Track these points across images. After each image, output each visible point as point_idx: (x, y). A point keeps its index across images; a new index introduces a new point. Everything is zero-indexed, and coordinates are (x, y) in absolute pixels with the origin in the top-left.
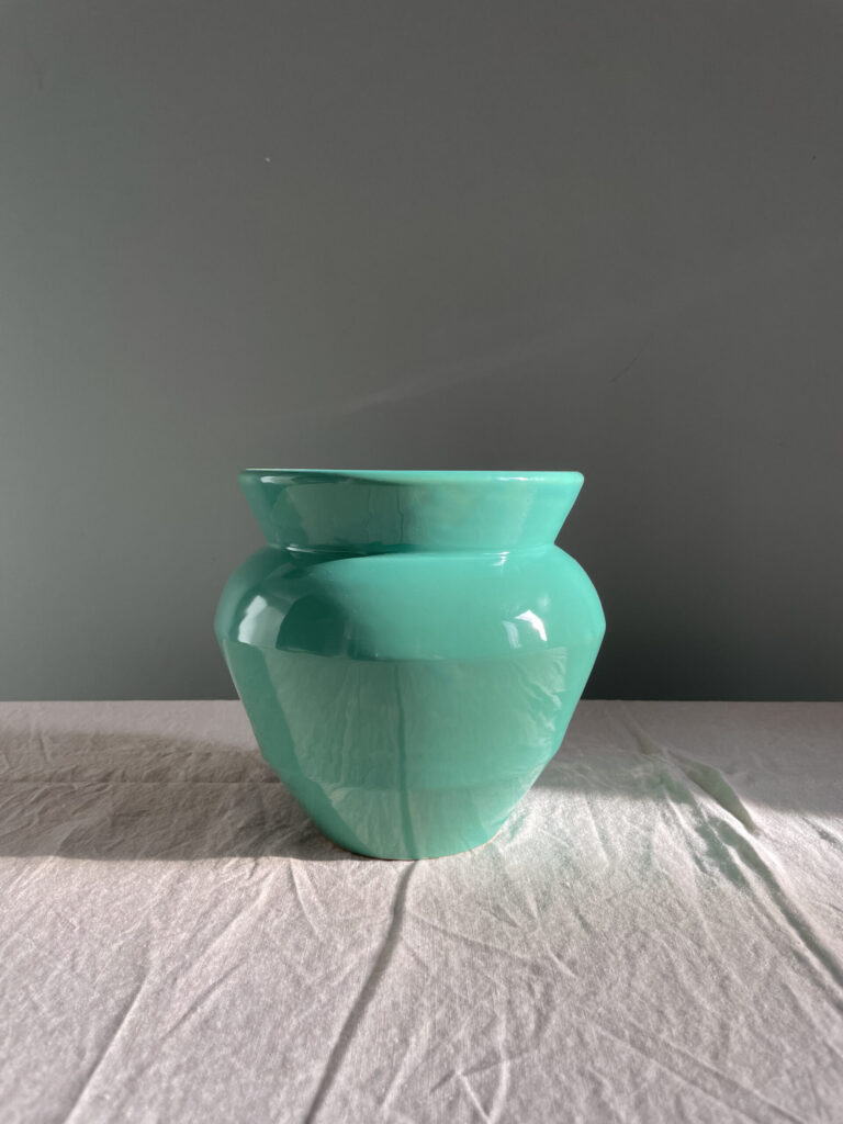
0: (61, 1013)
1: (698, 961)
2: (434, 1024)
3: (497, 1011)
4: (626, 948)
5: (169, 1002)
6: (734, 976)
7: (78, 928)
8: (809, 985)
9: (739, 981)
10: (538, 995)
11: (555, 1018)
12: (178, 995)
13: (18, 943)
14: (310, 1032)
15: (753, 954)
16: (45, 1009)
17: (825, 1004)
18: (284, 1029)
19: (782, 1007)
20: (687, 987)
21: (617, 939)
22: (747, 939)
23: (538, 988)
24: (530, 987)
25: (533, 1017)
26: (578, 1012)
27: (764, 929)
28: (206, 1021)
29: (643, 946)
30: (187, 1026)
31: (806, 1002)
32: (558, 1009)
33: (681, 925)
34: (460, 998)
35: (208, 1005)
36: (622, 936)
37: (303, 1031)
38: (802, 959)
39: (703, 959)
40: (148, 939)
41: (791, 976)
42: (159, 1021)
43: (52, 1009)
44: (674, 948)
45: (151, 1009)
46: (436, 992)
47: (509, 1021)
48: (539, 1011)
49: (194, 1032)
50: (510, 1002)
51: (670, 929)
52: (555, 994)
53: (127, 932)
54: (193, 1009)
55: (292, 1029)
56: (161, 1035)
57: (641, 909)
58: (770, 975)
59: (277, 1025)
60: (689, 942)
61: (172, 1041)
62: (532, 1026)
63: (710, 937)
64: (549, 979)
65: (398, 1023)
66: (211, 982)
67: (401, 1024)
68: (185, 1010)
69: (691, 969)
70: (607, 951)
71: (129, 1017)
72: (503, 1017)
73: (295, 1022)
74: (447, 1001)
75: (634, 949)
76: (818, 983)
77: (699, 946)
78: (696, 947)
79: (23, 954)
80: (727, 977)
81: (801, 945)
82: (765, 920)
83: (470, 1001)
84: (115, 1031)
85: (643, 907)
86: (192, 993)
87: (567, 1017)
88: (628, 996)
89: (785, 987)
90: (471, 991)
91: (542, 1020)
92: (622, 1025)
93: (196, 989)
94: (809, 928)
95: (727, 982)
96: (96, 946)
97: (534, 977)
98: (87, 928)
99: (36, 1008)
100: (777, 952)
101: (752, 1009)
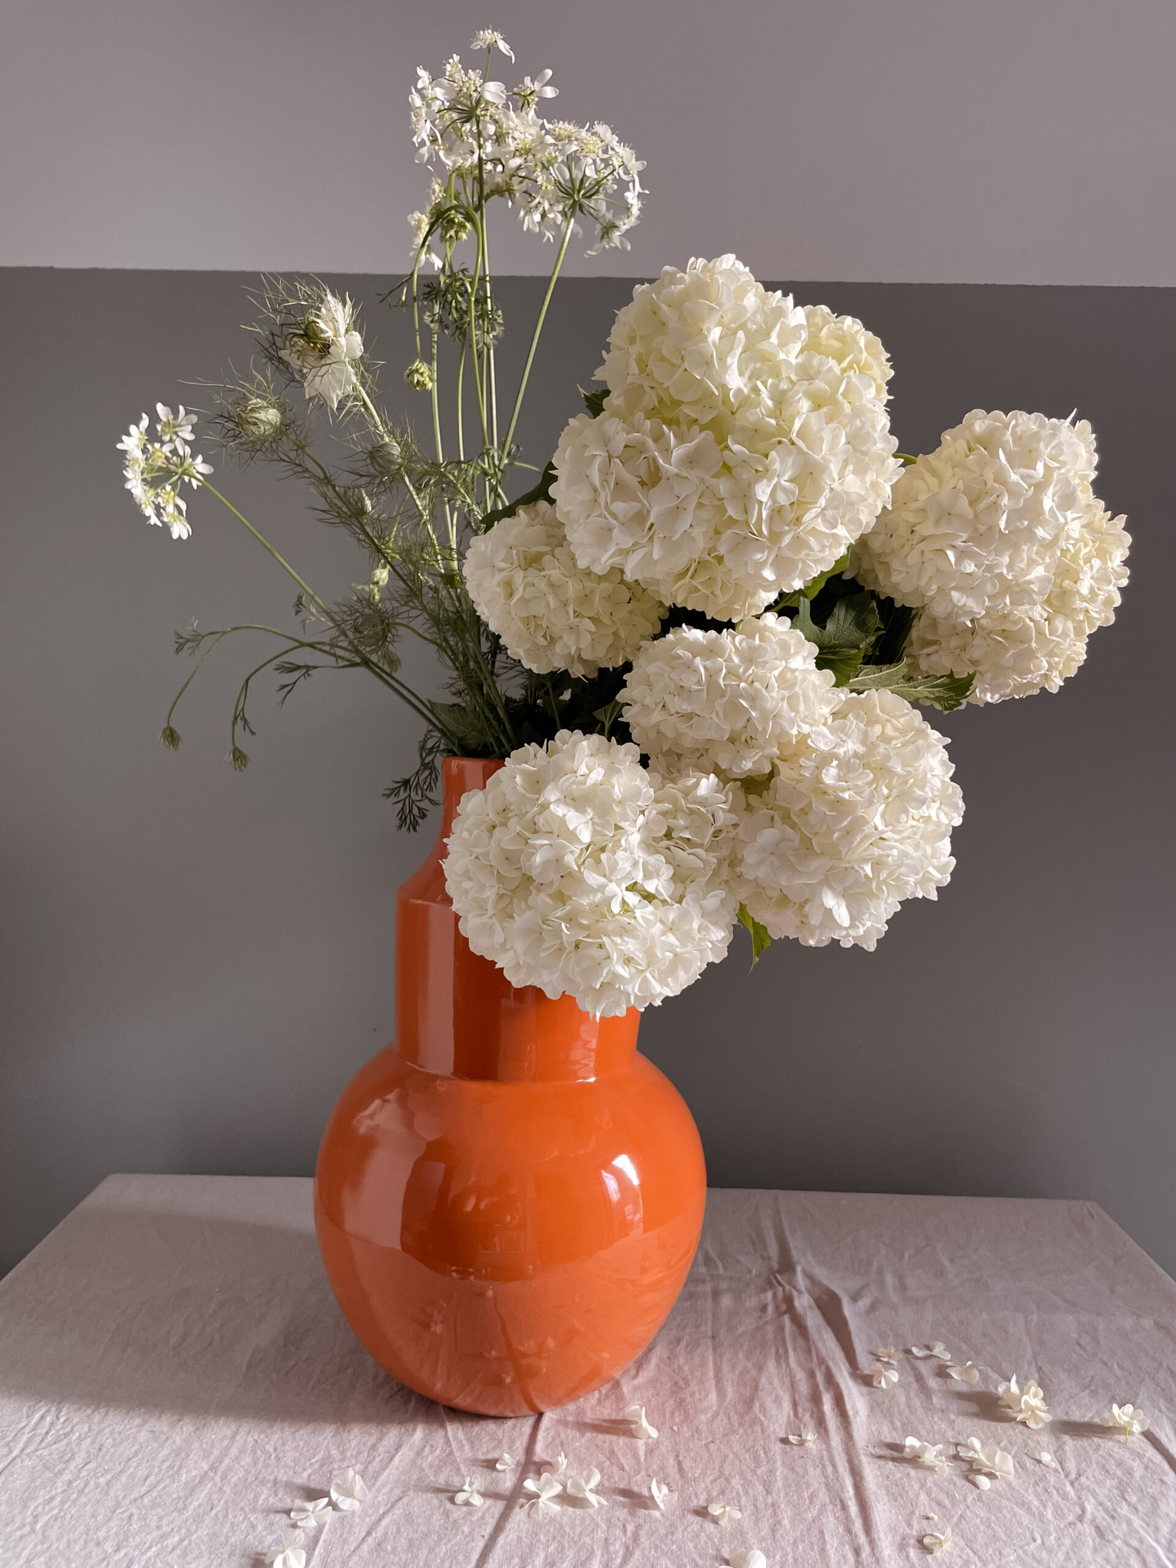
0: (273, 1532)
1: (761, 1506)
2: (547, 1556)
3: (595, 1548)
4: (708, 1493)
5: (351, 1527)
6: (786, 1522)
7: (274, 1456)
8: (841, 1530)
9: (788, 1526)
10: (629, 1534)
11: (637, 1554)
12: (357, 1521)
13: (230, 1468)
14: (455, 1558)
15: (807, 1501)
16: (260, 1528)
17: (847, 1547)
18: (435, 1554)
19: (812, 1549)
20: (745, 1529)
21: (703, 1485)
22: (808, 1485)
23: (630, 1528)
24: (624, 1526)
25: (621, 1553)
26: (657, 1547)
27: (826, 1477)
28: (379, 1544)
29: (723, 1492)
30: (365, 1547)
31: (832, 1544)
32: (642, 1546)
33: (759, 1472)
34: (569, 1535)
35: (379, 1532)
36: (708, 1481)
37: (450, 1557)
38: (844, 1507)
39: (766, 1504)
40: (330, 1469)
41: (831, 1523)
42: (345, 1541)
43: (265, 1528)
44: (747, 1493)
45: (339, 1532)
46: (552, 1530)
47: (602, 1555)
48: (627, 1548)
49: (371, 1552)
50: (606, 1540)
51: (749, 1475)
52: (642, 1533)
53: (313, 1460)
54: (369, 1534)
55: (442, 1554)
56: (348, 1553)
57: (731, 1456)
58: (814, 1521)
59: (431, 1551)
60: (761, 1488)
61: (355, 1558)
62: (619, 1560)
63: (780, 1483)
64: (641, 1521)
65: (520, 1554)
66: (381, 1511)
67: (522, 1555)
68: (364, 1534)
69: (754, 1514)
70: (693, 1496)
71: (323, 1537)
72: (599, 1553)
73: (444, 1549)
74: (559, 1538)
75: (715, 1493)
76: (849, 1530)
77: (768, 1492)
78: (765, 1493)
79: (235, 1479)
80: (779, 1522)
81: (850, 1492)
82: (830, 1469)
83: (577, 1538)
84: (314, 1550)
85: (734, 1453)
86: (367, 1519)
87: (647, 1552)
88: (698, 1536)
89: (822, 1532)
90: (578, 1529)
91: (628, 1554)
92: (686, 1560)
93: (370, 1516)
94: (862, 1478)
95: (778, 1526)
96: (291, 1473)
97: (630, 1519)
98: (281, 1456)
99: (254, 1527)
100: (827, 1500)
101: (789, 1550)
